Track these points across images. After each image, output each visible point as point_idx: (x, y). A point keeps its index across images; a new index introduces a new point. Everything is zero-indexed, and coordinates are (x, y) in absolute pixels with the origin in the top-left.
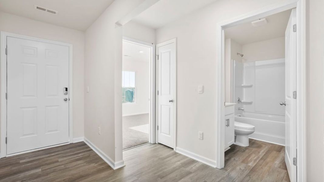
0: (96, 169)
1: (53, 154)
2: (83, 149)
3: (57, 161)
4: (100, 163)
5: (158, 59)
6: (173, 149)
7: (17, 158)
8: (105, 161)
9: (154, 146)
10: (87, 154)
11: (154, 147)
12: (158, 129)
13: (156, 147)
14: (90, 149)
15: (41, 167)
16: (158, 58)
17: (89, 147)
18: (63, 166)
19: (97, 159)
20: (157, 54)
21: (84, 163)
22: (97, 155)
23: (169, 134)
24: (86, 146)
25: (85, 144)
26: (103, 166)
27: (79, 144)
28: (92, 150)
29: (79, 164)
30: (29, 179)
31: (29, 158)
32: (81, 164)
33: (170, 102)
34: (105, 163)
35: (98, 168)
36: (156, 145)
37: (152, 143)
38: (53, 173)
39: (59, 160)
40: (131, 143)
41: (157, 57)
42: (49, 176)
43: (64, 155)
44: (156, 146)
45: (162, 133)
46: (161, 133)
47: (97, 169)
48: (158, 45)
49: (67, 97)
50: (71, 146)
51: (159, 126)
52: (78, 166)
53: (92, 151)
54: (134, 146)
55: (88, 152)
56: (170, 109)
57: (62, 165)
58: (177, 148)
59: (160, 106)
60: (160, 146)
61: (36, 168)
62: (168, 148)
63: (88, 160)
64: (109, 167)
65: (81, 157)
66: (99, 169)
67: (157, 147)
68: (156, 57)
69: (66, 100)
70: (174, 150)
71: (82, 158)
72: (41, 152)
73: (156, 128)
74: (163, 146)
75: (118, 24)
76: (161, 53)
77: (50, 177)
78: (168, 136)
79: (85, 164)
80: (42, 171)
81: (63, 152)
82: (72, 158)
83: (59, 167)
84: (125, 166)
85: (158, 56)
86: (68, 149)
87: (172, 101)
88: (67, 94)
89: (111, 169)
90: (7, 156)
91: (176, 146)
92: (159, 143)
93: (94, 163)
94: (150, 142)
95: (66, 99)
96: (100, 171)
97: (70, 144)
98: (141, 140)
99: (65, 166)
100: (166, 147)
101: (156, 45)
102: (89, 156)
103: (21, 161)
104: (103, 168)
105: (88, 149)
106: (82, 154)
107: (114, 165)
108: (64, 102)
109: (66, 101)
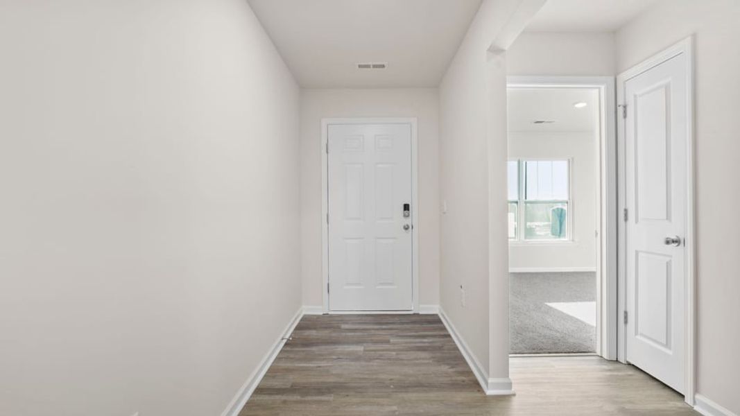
0: (449, 379)
1: (384, 327)
2: (435, 329)
3: (388, 342)
4: (460, 369)
5: (625, 117)
6: (683, 396)
7: (340, 319)
8: (470, 368)
9: (611, 366)
10: (438, 342)
11: (610, 370)
12: (626, 322)
13: (616, 373)
14: (446, 333)
15: (365, 344)
16: (625, 112)
17: (444, 329)
18: (394, 353)
19: (456, 358)
20: (620, 102)
21: (429, 359)
22: (458, 350)
23: (667, 345)
24: (440, 325)
25: (440, 322)
26: (464, 378)
27: (429, 318)
28: (449, 336)
29: (420, 359)
30: (345, 357)
31: (353, 323)
32: (423, 359)
33: (668, 242)
34: (470, 373)
35: (453, 379)
36: (617, 366)
37: (605, 356)
38: (377, 360)
39: (391, 341)
40: (543, 343)
41: (620, 110)
42: (371, 363)
43: (400, 334)
44: (618, 370)
45: (642, 335)
46: (636, 334)
47: (451, 380)
48: (623, 77)
49: (408, 221)
50: (414, 319)
51: (628, 310)
52: (417, 362)
53: (448, 339)
54: (550, 353)
55: (442, 339)
56: (668, 265)
57: (394, 350)
58: (698, 396)
59: (634, 254)
60: (631, 372)
61: (358, 342)
62: (661, 387)
63: (438, 355)
64: (476, 385)
65: (427, 345)
66: (456, 380)
67: (620, 374)
68: (618, 110)
69: (406, 228)
70: (688, 400)
71: (428, 347)
72: (370, 318)
73: (618, 317)
74: (642, 375)
75: (495, 50)
76: (635, 96)
77: (372, 365)
78: (663, 349)
79: (431, 361)
80: (365, 351)
81: (399, 326)
82: (410, 343)
83: (389, 352)
84: (514, 395)
85: (625, 107)
86: (407, 323)
87: (677, 241)
88: (408, 216)
89: (479, 391)
90: (330, 313)
91: (696, 390)
92: (632, 362)
93: (448, 364)
94: (599, 353)
95: (408, 225)
96: (455, 386)
97: (414, 314)
98: (571, 340)
99: (397, 354)
100: (655, 383)
101: (618, 77)
102: (440, 348)
103: (343, 326)
104: (463, 381)
105: (442, 333)
106: (431, 340)
107: (487, 383)
108: (404, 230)
109: (407, 231)
